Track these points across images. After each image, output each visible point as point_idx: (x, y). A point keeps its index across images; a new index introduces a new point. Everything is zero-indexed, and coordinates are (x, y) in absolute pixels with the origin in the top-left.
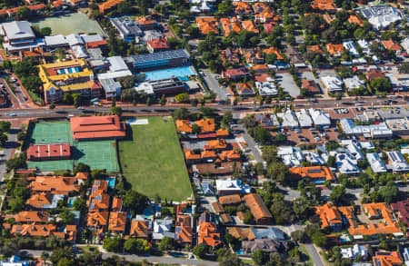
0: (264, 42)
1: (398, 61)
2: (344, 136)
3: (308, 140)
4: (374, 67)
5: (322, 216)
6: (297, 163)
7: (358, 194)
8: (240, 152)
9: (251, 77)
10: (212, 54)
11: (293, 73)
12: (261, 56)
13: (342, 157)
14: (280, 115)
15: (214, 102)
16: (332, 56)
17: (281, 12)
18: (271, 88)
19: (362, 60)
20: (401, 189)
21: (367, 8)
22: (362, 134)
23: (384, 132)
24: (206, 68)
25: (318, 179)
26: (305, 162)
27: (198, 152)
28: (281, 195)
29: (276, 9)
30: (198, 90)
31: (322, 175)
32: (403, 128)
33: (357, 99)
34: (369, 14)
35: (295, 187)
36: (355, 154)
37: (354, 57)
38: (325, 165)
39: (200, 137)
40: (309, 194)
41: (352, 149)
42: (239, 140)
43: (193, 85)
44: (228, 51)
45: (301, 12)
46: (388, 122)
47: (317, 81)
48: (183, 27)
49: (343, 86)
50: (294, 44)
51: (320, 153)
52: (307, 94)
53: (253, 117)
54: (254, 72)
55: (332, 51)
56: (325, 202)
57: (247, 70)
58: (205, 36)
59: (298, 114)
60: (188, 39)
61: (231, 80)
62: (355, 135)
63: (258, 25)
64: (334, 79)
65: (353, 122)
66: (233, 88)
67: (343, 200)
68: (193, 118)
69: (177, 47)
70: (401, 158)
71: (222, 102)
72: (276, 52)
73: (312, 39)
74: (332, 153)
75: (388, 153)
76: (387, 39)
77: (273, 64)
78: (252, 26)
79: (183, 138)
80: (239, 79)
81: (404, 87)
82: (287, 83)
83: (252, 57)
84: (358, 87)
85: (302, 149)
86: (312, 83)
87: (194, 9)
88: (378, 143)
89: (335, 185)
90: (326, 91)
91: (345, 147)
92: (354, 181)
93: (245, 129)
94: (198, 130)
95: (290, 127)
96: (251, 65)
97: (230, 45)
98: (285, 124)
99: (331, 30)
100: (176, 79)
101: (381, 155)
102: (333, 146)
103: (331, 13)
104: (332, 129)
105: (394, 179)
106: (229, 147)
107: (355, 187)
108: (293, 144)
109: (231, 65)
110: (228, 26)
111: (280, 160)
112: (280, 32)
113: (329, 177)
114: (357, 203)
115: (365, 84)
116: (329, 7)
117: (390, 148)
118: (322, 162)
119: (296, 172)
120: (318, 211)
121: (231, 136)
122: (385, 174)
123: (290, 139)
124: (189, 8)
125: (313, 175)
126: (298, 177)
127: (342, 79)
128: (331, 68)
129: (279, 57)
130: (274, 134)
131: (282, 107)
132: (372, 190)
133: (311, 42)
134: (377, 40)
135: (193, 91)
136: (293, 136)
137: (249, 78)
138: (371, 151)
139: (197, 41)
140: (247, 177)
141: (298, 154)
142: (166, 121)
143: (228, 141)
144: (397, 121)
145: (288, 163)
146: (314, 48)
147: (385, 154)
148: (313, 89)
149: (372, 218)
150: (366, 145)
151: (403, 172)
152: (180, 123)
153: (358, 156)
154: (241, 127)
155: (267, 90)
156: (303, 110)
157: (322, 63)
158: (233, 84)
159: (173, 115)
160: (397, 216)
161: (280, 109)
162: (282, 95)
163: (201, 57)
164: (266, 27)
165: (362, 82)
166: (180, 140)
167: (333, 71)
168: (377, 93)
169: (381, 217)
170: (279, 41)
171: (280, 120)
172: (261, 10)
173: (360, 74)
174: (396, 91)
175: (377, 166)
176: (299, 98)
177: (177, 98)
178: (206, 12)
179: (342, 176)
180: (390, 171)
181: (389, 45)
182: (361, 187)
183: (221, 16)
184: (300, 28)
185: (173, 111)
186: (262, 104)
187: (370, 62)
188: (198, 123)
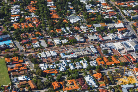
0: (36, 30)
1: (79, 33)
2: (61, 59)
3: (49, 61)
4: (72, 36)
5: (54, 86)
6: (46, 69)
7: (66, 77)
8: (27, 67)
9: (31, 42)
10: (18, 35)
11: (45, 40)
12: (34, 35)
13: (60, 66)
14: (40, 54)
15: (18, 51)
16: (58, 33)
17: (41, 20)
18: (37, 45)
19: (67, 34)
20: (79, 74)
21: (69, 17)
22: (67, 58)
23: (74, 56)
24: (16, 40)
25: (53, 73)
26: (48, 68)
27: (12, 68)
28: (40, 80)
29: (40, 19)
30: (13, 47)
31: (54, 72)
32: (80, 55)
33: (66, 46)
34: (70, 19)
35: (45, 77)
36: (65, 64)
37: (65, 33)
38: (55, 69)
39: (13, 63)
40: (49, 79)
41: (64, 63)
42: (27, 63)
43: (11, 46)
44: (23, 34)
45: (48, 20)
46: (76, 53)
47: (53, 42)
48: (8, 27)
49: (61, 42)
50: (45, 30)
51: (53, 65)
52: (49, 46)
53: (31, 55)
54: (32, 40)
55: (58, 32)
56: (55, 81)
57: (30, 40)
58: (15, 29)
59: (46, 53)
60: (10, 31)
61: (24, 43)
62: (65, 58)
63: (34, 25)
64: (58, 40)
65: (64, 54)
66: (25, 46)
67: (61, 80)
68: (11, 57)
69: (6, 34)
70: (80, 64)
71: (21, 51)
72: (39, 33)
73: (51, 28)
74: (57, 65)
75: (75, 63)
76: (76, 26)
77: (38, 37)
78: (31, 25)
79: (8, 64)
80: (27, 43)
81: (81, 41)
82: (43, 43)
83: (31, 35)
84: (66, 43)
85: (48, 64)
86: (51, 42)
87: (12, 21)
88: (72, 60)
89: (58, 75)
90: (56, 45)
91: (62, 62)
92: (64, 73)
93: (29, 59)
94: (12, 61)
95: (44, 57)
96: (31, 38)
97: (24, 32)
98: (42, 56)
99: (57, 25)
100: (5, 45)
101: (73, 64)
102: (58, 62)
103: (58, 19)
104: (58, 57)
105: (78, 71)
106: (23, 66)
107: (65, 75)
108: (44, 63)
109: (24, 38)
110: (23, 26)
111: (40, 68)
112: (41, 27)
113: (56, 73)
114: (65, 80)
115: (68, 41)
116: (57, 17)
117: (76, 62)
118: (54, 68)
119: (45, 72)
120: (52, 84)
121: (24, 62)
122: (75, 70)
123: (43, 61)
124: (10, 21)
125: (51, 72)
126: (46, 73)
127: (61, 40)
128: (58, 37)
129: (40, 35)
130: (38, 60)
131: (41, 51)
132: (70, 75)
133: (51, 29)
134: (72, 27)
135: (11, 48)
136: (45, 60)
137: (30, 42)
138: (70, 63)
139: (13, 31)
140: (29, 75)
141: (46, 66)
142: (2, 59)
143: (23, 64)
144: (79, 52)
145: (43, 69)
146: (52, 31)
147: (75, 64)
148: (51, 44)
149: (70, 85)
150: (68, 61)
151: (80, 69)
152: (6, 59)
153: (66, 65)
154: (27, 59)
155: (36, 46)
156: (48, 52)
157: (55, 36)
158: (25, 45)
159: (4, 57)
160: (78, 83)
161: (40, 52)
162: (41, 47)
163: (14, 37)
164: (36, 25)
165: (67, 41)
166: (7, 65)
167: (58, 38)
168: (73, 44)
169: (73, 84)
170: (40, 30)
171: (40, 55)
172: (35, 20)
173: (67, 38)
174: (79, 43)
175: (72, 68)
176: (47, 47)
177: (6, 51)
178: (16, 22)
179: (61, 72)
180: (76, 69)
181: (76, 28)
182: (67, 75)
183: (21, 23)
184: (48, 25)
185: (4, 55)
186: (34, 51)
187: (70, 34)
188: (13, 59)
